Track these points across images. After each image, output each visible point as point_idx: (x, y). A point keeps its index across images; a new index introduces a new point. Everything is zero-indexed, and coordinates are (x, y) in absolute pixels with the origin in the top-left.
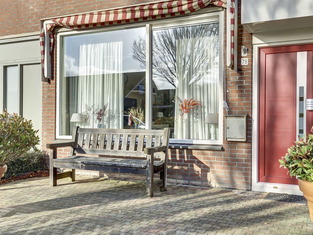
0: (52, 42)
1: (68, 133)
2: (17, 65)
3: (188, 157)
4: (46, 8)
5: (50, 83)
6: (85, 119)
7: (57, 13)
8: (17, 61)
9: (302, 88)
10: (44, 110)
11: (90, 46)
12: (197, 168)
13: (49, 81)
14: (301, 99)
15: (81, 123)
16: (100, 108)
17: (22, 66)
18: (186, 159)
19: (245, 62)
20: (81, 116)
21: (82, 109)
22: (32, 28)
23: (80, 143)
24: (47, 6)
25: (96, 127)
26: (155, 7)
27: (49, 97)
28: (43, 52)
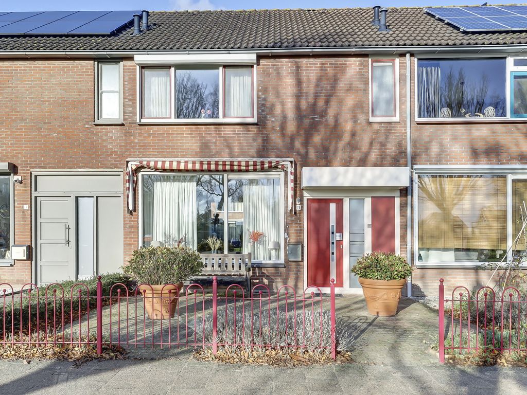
0: (135, 179)
2: (93, 197)
3: (259, 273)
4: (128, 149)
5: (132, 215)
7: (139, 155)
8: (92, 193)
9: (333, 226)
10: (125, 238)
12: (266, 281)
13: (131, 213)
14: (333, 233)
17: (97, 197)
18: (257, 275)
19: (298, 208)
22: (111, 164)
24: (128, 147)
27: (131, 227)
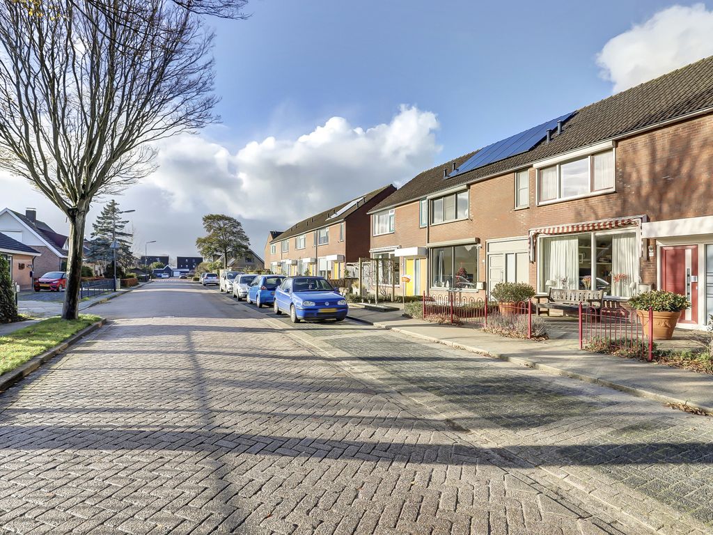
0: (535, 241)
1: (544, 291)
2: (514, 253)
5: (533, 264)
6: (554, 284)
7: (537, 225)
8: (514, 251)
9: (688, 270)
11: (557, 242)
14: (688, 276)
15: (552, 286)
16: (564, 277)
17: (516, 254)
18: (616, 307)
19: (651, 255)
20: (552, 282)
21: (553, 277)
23: (552, 296)
24: (531, 222)
25: (561, 288)
26: (596, 225)
28: (530, 248)
